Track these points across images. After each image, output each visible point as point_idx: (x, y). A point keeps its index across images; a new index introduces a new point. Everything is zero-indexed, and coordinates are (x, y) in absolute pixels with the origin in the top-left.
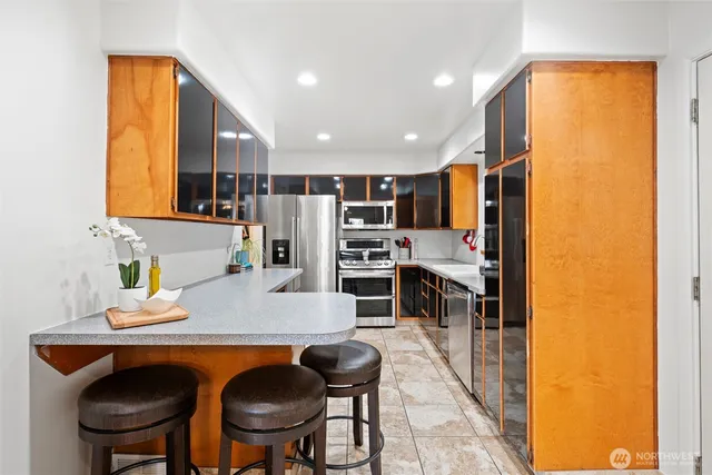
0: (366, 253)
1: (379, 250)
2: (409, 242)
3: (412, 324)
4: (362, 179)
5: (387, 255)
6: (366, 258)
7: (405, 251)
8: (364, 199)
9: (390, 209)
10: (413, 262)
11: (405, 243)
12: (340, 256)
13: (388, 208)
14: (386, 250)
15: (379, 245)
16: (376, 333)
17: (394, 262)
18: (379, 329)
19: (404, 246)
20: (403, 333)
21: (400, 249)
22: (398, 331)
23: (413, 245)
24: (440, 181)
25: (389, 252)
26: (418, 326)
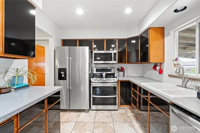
0: (104, 74)
1: (110, 72)
2: (124, 69)
3: (126, 107)
4: (102, 41)
5: (113, 75)
6: (104, 76)
7: (121, 73)
8: (104, 50)
9: (115, 54)
10: (126, 79)
11: (122, 70)
13: (114, 53)
14: (113, 73)
15: (110, 70)
16: (109, 115)
17: (117, 79)
18: (110, 111)
19: (121, 71)
20: (122, 115)
21: (120, 72)
22: (120, 113)
23: (125, 70)
24: (140, 40)
25: (114, 74)
26: (129, 109)
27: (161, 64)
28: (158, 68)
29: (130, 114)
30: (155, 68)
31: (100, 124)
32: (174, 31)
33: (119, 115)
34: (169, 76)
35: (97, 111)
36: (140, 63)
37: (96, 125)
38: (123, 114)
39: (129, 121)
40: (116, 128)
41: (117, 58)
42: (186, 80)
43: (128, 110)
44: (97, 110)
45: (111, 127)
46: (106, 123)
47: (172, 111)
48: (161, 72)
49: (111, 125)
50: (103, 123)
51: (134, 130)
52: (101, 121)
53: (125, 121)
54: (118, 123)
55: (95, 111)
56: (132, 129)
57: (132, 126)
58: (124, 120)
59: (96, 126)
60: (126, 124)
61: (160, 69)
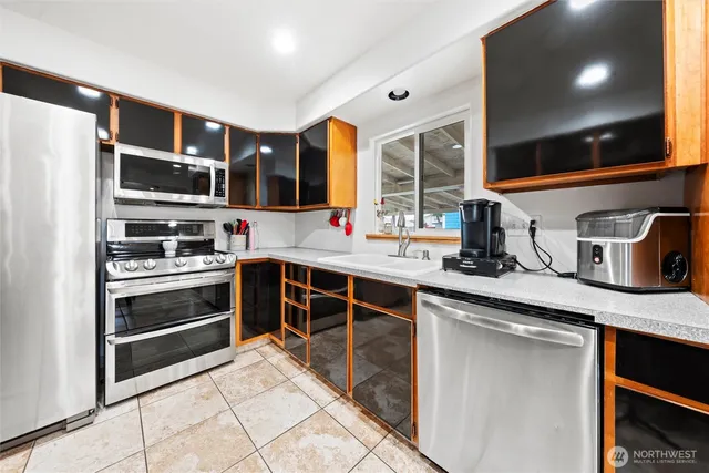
0: (171, 243)
1: (195, 238)
2: (247, 227)
3: (261, 342)
5: (206, 247)
6: (170, 253)
7: (239, 239)
8: (171, 150)
9: (220, 173)
11: (242, 228)
12: (106, 253)
13: (217, 171)
14: (207, 238)
15: (195, 229)
16: (205, 390)
17: (234, 256)
18: (205, 376)
19: (239, 231)
20: (255, 371)
21: (234, 236)
22: (245, 368)
23: (251, 229)
24: (298, 145)
25: (212, 241)
26: (268, 347)
27: (349, 210)
28: (342, 221)
29: (278, 358)
30: (335, 221)
31: (179, 440)
32: (376, 141)
33: (244, 374)
34: (368, 237)
35: (142, 400)
36: (298, 208)
37: (154, 457)
38: (256, 365)
39: (281, 377)
40: (248, 421)
41: (226, 186)
42: (407, 241)
43: (268, 349)
44: (138, 396)
45: (228, 428)
46: (200, 424)
47: (426, 304)
48: (349, 230)
49: (227, 419)
50: (191, 429)
51: (304, 397)
52: (175, 428)
53: (269, 386)
54: (251, 401)
55: (134, 403)
56: (298, 396)
57: (296, 389)
58: (264, 382)
59: (156, 460)
60: (276, 390)
61: (348, 223)
